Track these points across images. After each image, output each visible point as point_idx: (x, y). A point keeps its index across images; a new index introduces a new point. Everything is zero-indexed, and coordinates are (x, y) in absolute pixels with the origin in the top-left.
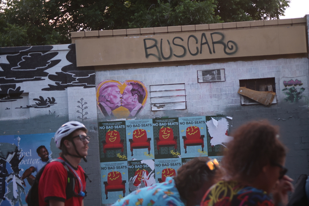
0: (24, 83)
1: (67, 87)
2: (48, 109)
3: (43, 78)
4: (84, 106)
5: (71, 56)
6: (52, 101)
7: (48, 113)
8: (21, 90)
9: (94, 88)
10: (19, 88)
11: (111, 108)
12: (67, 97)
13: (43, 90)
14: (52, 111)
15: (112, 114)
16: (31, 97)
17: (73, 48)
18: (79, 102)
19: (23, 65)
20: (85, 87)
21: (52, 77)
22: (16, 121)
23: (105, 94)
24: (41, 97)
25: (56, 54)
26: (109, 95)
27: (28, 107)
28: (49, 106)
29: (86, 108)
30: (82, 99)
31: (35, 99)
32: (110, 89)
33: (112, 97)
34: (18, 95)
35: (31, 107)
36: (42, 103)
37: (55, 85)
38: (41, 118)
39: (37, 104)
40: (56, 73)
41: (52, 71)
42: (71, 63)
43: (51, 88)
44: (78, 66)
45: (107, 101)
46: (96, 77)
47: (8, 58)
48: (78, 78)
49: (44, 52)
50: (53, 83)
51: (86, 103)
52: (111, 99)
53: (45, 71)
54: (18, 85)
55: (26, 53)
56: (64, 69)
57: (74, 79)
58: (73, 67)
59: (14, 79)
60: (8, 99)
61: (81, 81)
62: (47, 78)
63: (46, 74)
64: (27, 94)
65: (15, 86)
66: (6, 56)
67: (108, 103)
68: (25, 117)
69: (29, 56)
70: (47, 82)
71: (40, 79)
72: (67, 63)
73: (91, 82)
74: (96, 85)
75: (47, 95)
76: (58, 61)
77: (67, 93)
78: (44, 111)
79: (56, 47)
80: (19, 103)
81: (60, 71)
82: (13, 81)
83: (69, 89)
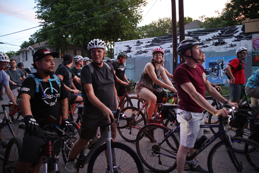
0: (226, 39)
1: (241, 40)
2: (234, 48)
3: (232, 37)
4: (247, 47)
5: (243, 29)
6: (235, 45)
7: (234, 49)
8: (225, 42)
9: (251, 40)
10: (224, 41)
11: (257, 47)
12: (241, 44)
13: (232, 41)
14: (235, 49)
15: (258, 50)
16: (228, 44)
17: (244, 26)
18: (245, 45)
19: (226, 33)
20: (248, 40)
21: (235, 37)
22: (223, 52)
23: (256, 42)
24: (231, 44)
25: (237, 29)
26: (257, 42)
27: (227, 47)
28: (234, 47)
29: (248, 47)
30: (246, 44)
31: (229, 45)
32: (257, 40)
33: (258, 43)
34: (224, 43)
35: (228, 47)
36: (232, 46)
37: (237, 40)
38: (231, 51)
39: (230, 46)
40: (237, 35)
41: (236, 35)
42: (243, 32)
43: (235, 41)
44: (245, 32)
45: (256, 45)
46: (252, 36)
47: (221, 31)
48: (245, 37)
49: (233, 28)
50: (236, 39)
51: (248, 46)
52: (258, 44)
53: (233, 35)
54: (224, 40)
55: (227, 29)
56: (240, 34)
57: (244, 37)
58: (243, 33)
59: (223, 38)
60: (221, 45)
61: (246, 38)
62: (234, 37)
63: (233, 36)
64: (227, 43)
65: (222, 40)
66: (220, 30)
67: (256, 46)
68: (226, 51)
69: (228, 30)
70: (234, 39)
71: (231, 38)
72: (242, 32)
73: (250, 38)
74: (252, 39)
75: (233, 43)
76: (238, 31)
77: (241, 42)
78: (232, 49)
79: (237, 26)
80: (224, 46)
81: (239, 35)
82: (222, 39)
83: (241, 41)
